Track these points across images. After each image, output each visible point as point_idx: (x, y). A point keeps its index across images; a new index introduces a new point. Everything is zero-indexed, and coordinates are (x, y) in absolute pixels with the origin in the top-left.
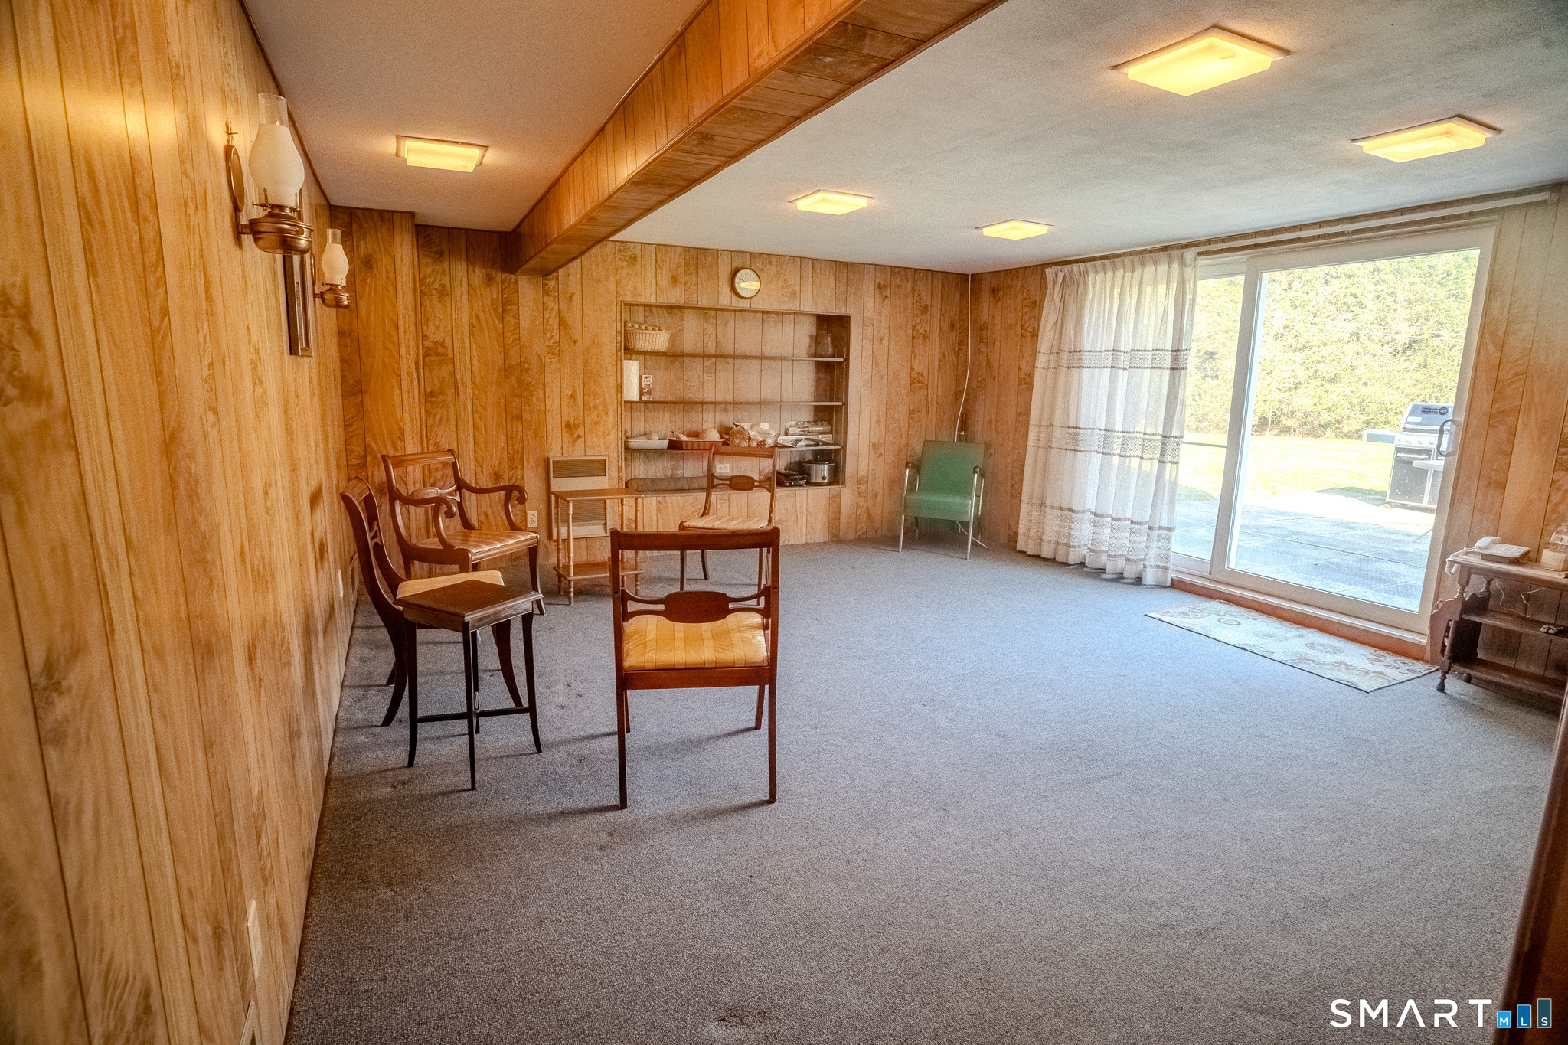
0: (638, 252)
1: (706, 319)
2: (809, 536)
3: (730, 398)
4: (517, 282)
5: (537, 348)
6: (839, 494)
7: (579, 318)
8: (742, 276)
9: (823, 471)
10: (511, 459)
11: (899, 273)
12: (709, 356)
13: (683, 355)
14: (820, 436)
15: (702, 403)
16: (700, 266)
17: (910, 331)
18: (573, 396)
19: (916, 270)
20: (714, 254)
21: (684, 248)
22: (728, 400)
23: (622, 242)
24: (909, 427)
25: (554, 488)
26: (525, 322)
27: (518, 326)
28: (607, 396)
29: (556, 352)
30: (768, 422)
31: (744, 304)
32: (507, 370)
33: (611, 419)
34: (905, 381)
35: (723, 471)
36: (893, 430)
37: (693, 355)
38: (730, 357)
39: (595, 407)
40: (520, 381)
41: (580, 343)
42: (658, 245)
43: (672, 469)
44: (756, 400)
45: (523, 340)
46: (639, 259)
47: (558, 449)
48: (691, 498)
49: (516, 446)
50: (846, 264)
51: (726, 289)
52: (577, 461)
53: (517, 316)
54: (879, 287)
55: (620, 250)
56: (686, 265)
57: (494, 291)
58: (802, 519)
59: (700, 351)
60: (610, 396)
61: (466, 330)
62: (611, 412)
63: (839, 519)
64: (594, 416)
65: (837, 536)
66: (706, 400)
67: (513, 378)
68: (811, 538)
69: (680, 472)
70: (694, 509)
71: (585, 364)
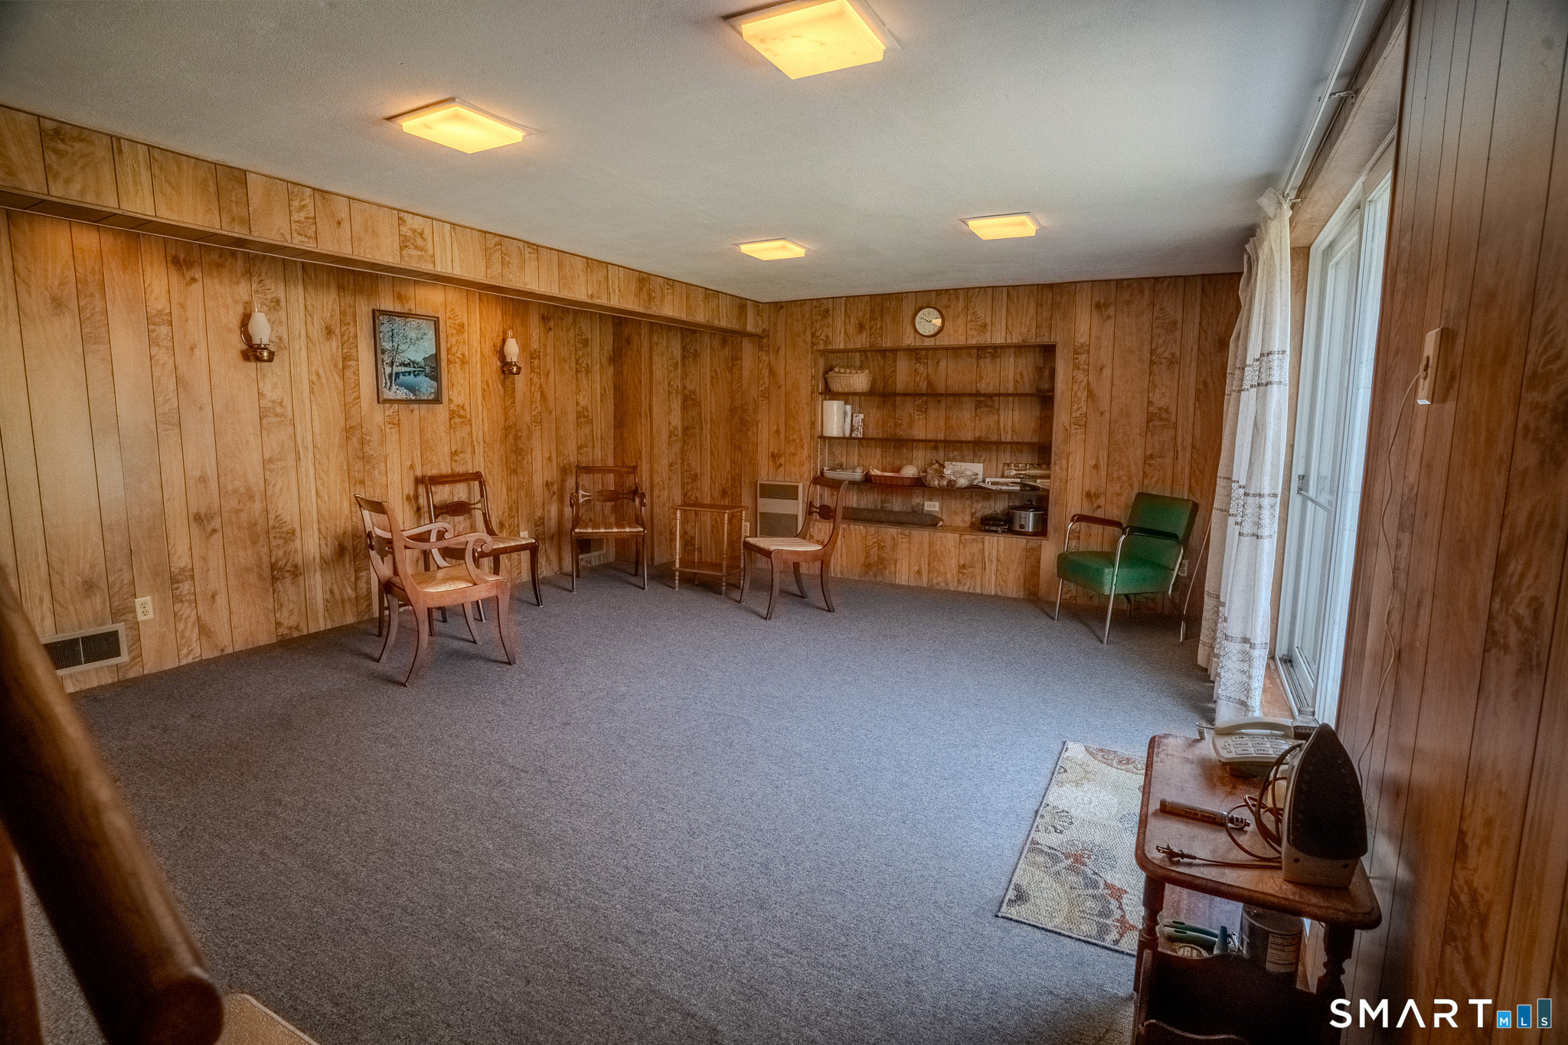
0: (830, 307)
1: (918, 360)
2: (999, 588)
3: (941, 436)
4: (741, 342)
5: (754, 393)
6: (1040, 547)
7: (783, 366)
8: (925, 315)
9: (1029, 519)
10: (733, 480)
11: (1129, 286)
12: (920, 395)
13: (895, 394)
14: (1038, 481)
15: (913, 441)
16: (885, 311)
17: (1146, 356)
18: (777, 432)
19: (1156, 279)
20: (898, 297)
21: (870, 296)
22: (939, 438)
23: (817, 299)
24: (1145, 475)
25: (760, 509)
26: (746, 373)
27: (741, 377)
28: (803, 432)
29: (766, 395)
30: (984, 462)
31: (929, 343)
32: (733, 411)
33: (805, 453)
34: (1138, 418)
35: (931, 509)
36: (1119, 478)
37: (905, 395)
38: (941, 395)
39: (794, 441)
40: (741, 419)
41: (783, 388)
42: (847, 297)
43: (882, 502)
44: (969, 439)
45: (744, 386)
46: (831, 312)
47: (766, 474)
48: (873, 529)
49: (737, 470)
50: (1050, 286)
51: (909, 330)
52: (779, 485)
53: (740, 369)
54: (1098, 306)
55: (816, 307)
56: (872, 311)
57: (726, 352)
58: (992, 568)
59: (911, 390)
60: (805, 433)
61: (709, 380)
62: (806, 449)
63: (1038, 575)
64: (792, 449)
65: (1036, 594)
66: (917, 438)
67: (737, 416)
68: (1001, 591)
69: (889, 505)
70: (875, 540)
71: (787, 404)
